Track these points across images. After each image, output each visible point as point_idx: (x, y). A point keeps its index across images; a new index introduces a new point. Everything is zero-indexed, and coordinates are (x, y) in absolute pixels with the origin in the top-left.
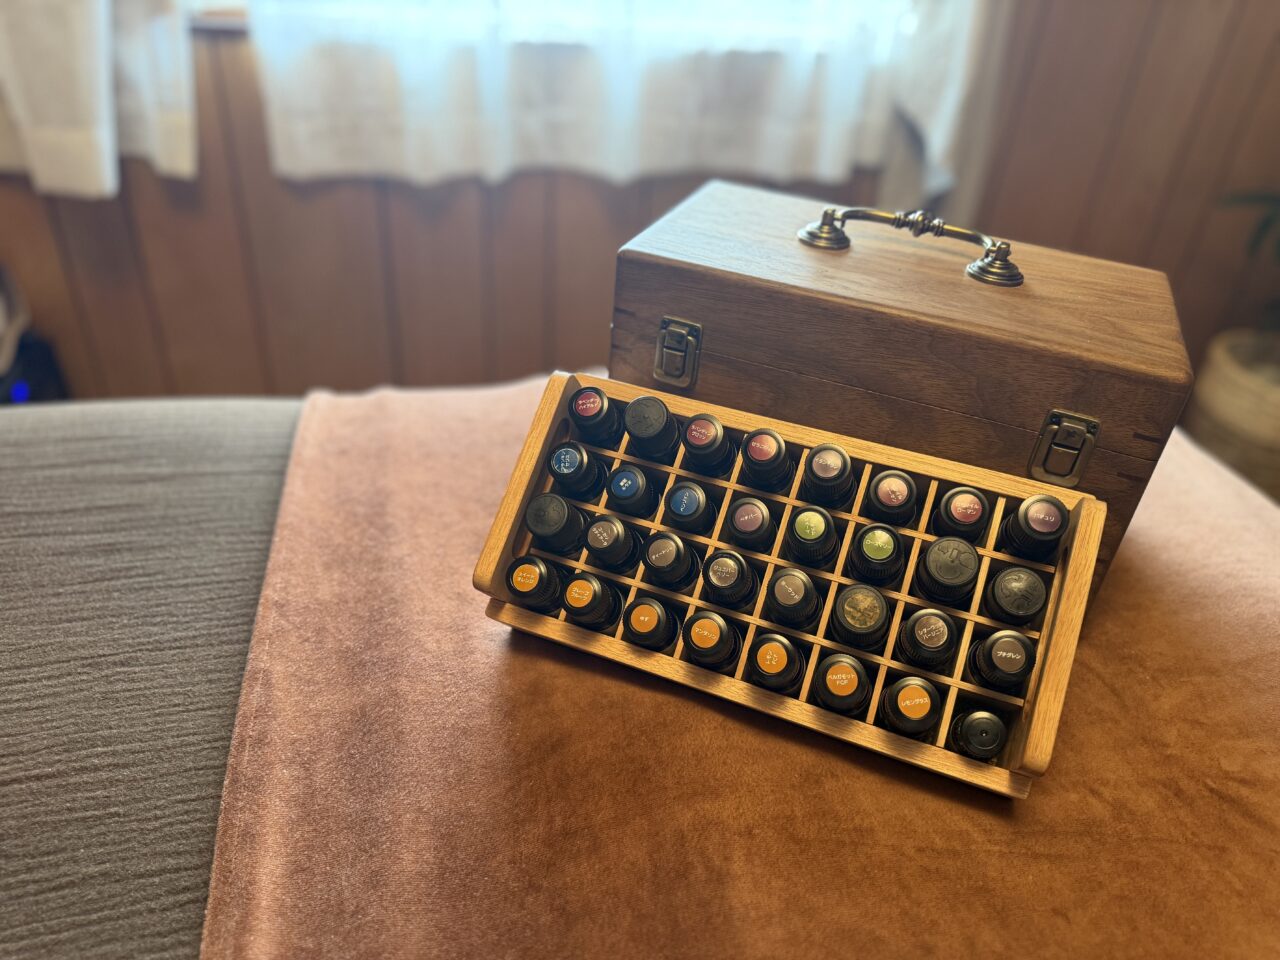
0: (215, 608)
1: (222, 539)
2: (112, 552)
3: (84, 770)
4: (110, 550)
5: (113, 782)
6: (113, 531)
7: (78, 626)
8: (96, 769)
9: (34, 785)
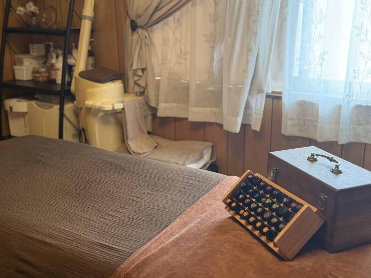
0: (193, 200)
1: (201, 192)
2: (185, 189)
3: (164, 211)
4: (185, 188)
5: (167, 213)
6: (187, 186)
7: (175, 196)
8: (166, 211)
9: (158, 210)
